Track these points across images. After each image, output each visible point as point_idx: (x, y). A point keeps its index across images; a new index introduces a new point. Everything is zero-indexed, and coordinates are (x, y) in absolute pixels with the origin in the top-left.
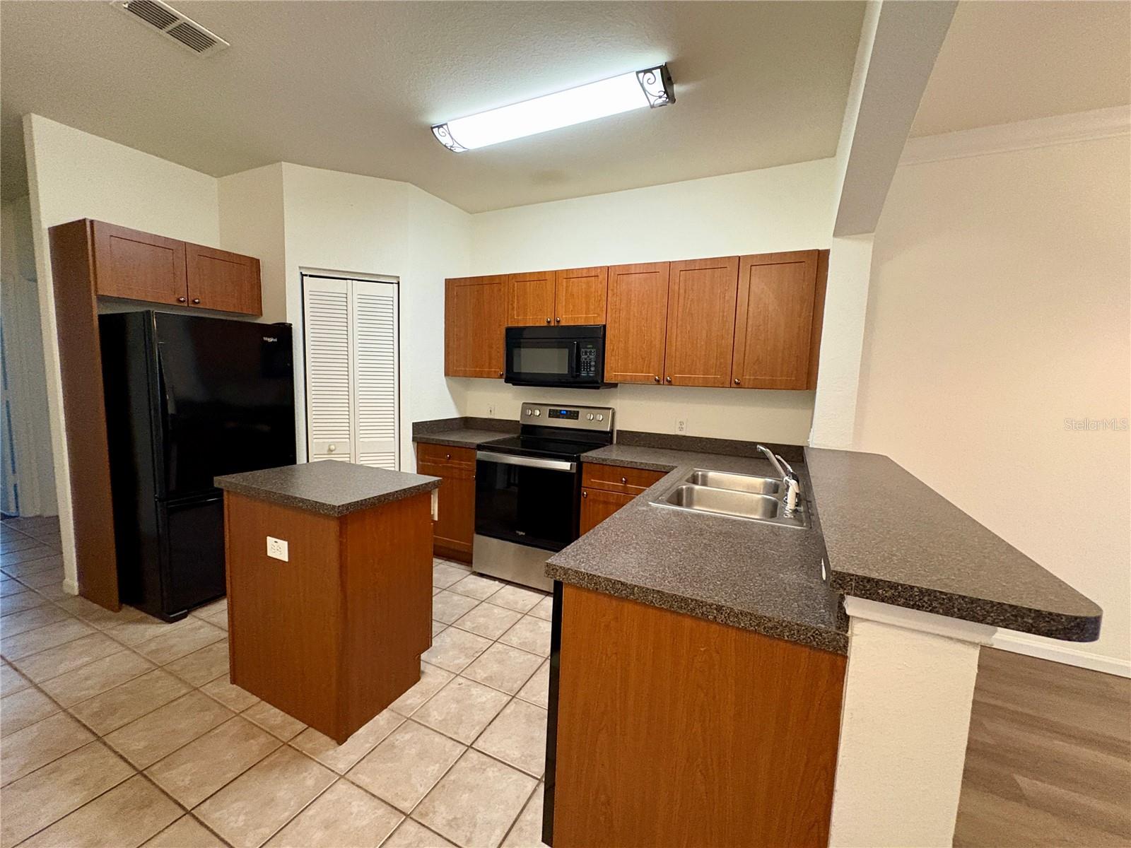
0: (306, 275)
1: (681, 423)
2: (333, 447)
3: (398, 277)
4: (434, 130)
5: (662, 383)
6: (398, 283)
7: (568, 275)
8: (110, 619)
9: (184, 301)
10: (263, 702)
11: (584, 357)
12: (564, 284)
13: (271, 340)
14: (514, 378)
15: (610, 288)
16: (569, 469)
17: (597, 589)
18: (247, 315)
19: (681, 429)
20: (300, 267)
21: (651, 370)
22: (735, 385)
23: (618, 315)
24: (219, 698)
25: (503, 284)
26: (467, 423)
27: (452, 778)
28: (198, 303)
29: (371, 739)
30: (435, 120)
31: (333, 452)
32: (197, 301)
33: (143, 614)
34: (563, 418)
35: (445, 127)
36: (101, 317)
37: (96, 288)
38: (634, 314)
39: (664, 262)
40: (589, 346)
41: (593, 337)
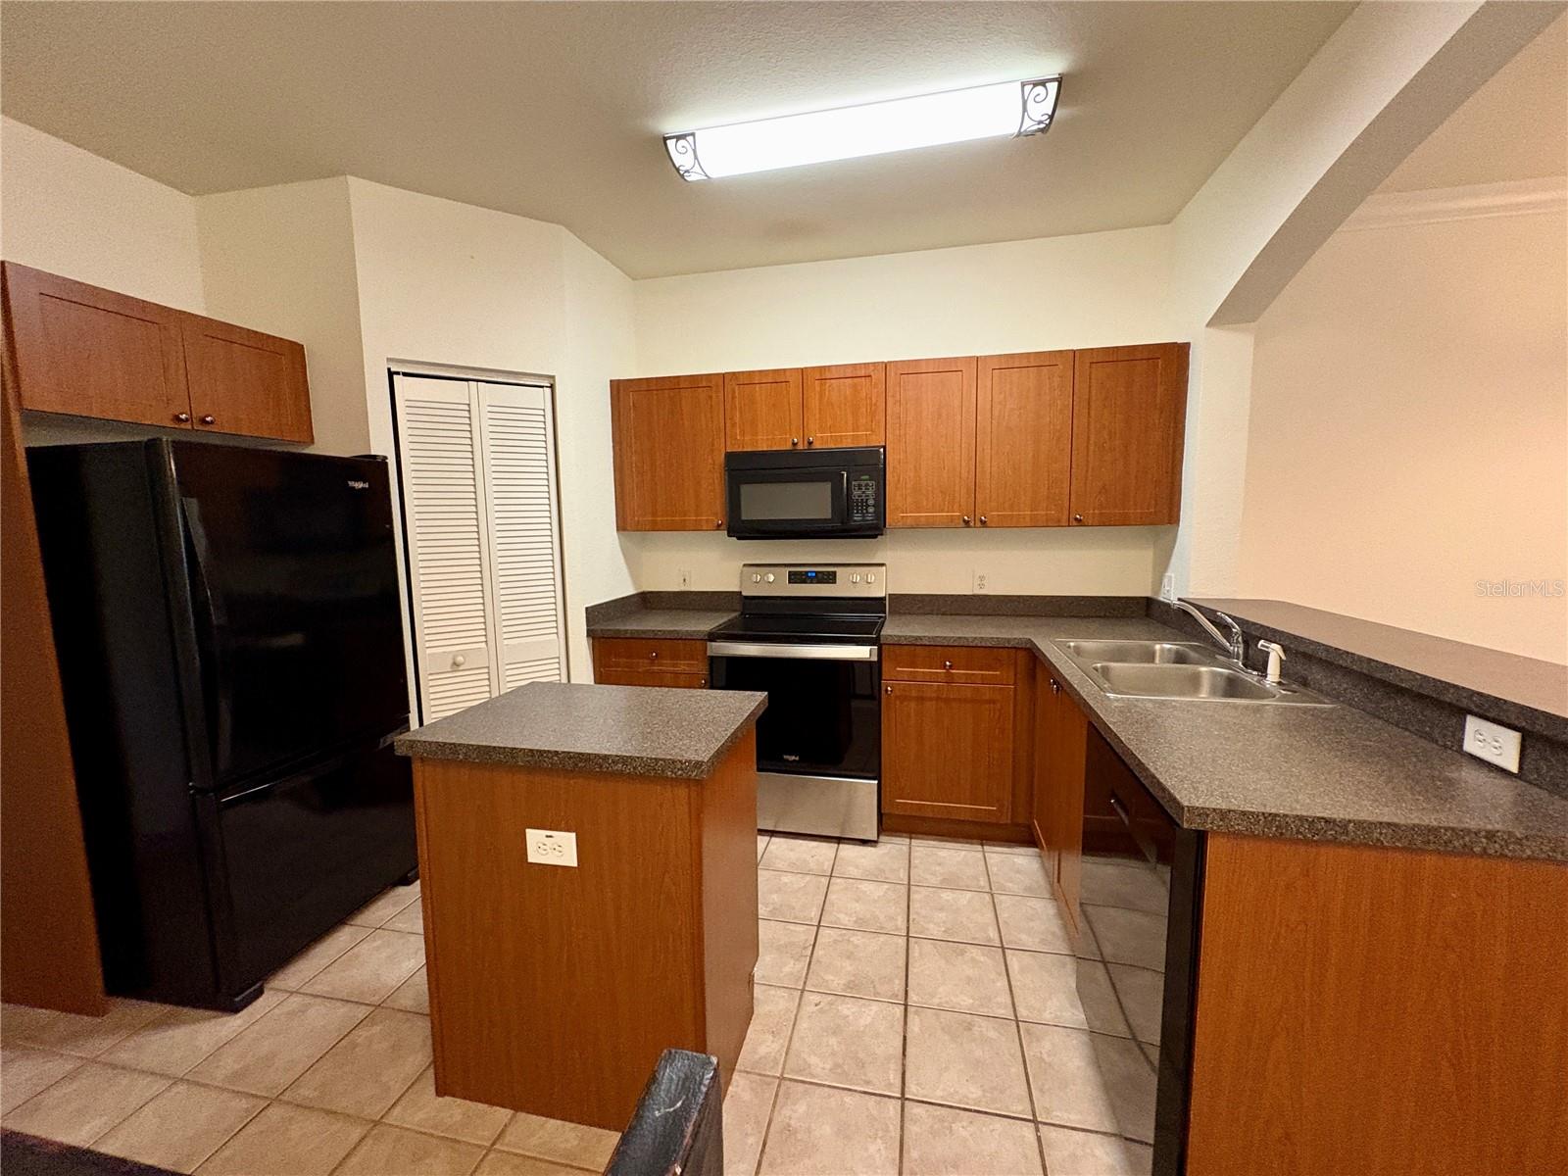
0: (398, 373)
1: (982, 578)
2: (460, 659)
3: (553, 377)
4: (668, 142)
5: (972, 524)
6: (552, 387)
7: (822, 374)
8: (91, 1033)
9: (187, 420)
10: (522, 1115)
11: (856, 493)
12: (818, 389)
13: (359, 485)
14: (742, 529)
15: (889, 394)
16: (868, 656)
17: (1282, 834)
18: (292, 443)
19: (981, 586)
20: (389, 360)
21: (956, 506)
22: (1075, 523)
23: (902, 432)
24: (435, 1127)
25: (714, 389)
26: (647, 602)
27: (915, 1154)
28: (212, 422)
29: (748, 1128)
30: (670, 126)
31: (461, 668)
32: (209, 419)
33: (168, 1008)
34: (811, 583)
35: (690, 138)
36: (32, 454)
37: (19, 396)
38: (927, 430)
39: (970, 357)
40: (863, 477)
41: (870, 464)
